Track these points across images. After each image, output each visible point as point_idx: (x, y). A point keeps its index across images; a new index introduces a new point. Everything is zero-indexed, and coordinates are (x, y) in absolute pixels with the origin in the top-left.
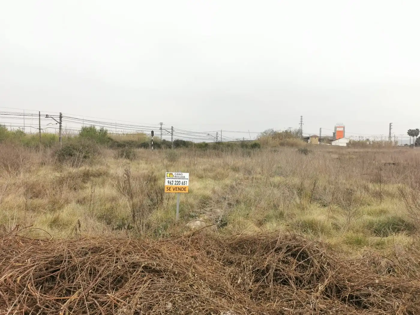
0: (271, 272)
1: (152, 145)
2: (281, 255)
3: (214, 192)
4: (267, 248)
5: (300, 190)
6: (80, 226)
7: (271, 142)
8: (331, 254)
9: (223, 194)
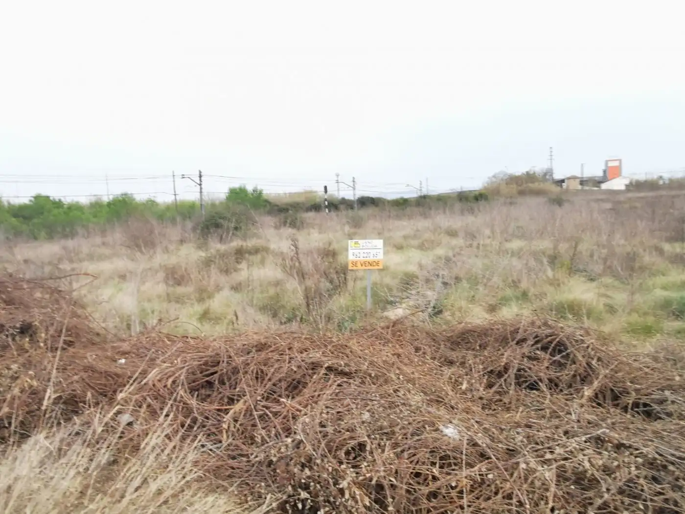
0: (512, 372)
1: (326, 207)
2: (526, 349)
3: (421, 266)
4: (504, 341)
5: (553, 260)
6: (237, 318)
7: (504, 189)
8: (603, 345)
9: (435, 269)
